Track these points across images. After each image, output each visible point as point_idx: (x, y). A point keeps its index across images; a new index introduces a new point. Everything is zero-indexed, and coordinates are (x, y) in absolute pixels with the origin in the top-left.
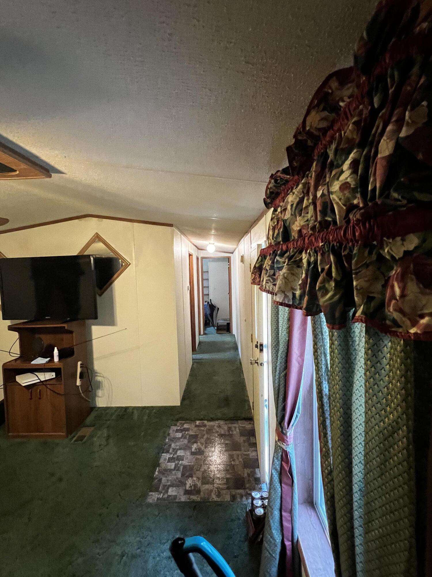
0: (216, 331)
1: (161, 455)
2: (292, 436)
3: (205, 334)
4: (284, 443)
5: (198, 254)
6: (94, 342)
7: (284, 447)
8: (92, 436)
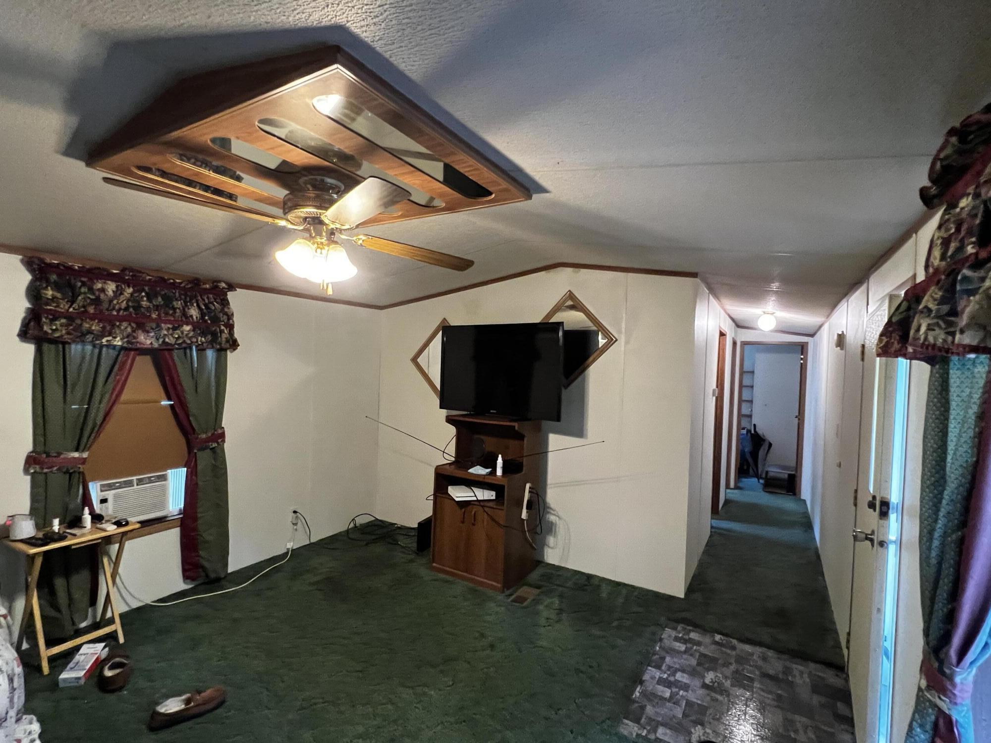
0: (761, 487)
1: (647, 669)
2: (970, 687)
3: (737, 487)
4: (945, 695)
5: (736, 334)
6: (551, 456)
7: (944, 706)
8: (536, 602)
